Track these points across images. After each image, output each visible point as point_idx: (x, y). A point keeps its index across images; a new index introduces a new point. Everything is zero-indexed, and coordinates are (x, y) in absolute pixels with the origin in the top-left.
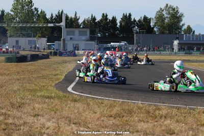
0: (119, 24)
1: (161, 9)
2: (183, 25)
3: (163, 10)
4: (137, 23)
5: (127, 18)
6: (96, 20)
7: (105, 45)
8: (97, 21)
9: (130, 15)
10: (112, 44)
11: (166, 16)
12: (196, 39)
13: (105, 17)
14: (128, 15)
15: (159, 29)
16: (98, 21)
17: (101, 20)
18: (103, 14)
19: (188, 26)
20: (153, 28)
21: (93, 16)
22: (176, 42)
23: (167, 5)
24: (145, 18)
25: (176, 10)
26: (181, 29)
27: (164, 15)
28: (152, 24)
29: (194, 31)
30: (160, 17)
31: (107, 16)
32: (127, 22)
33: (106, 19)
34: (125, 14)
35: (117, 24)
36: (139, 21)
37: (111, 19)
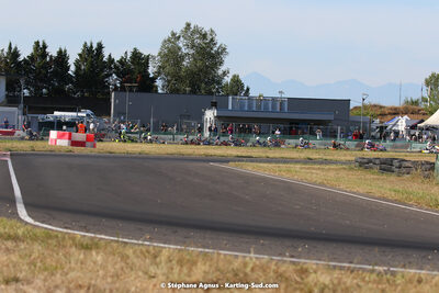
0: (73, 68)
1: (173, 34)
2: (225, 74)
3: (179, 37)
4: (116, 67)
5: (93, 54)
6: (18, 55)
7: (40, 117)
8: (21, 58)
9: (100, 47)
10: (56, 113)
11: (184, 50)
12: (259, 107)
13: (40, 49)
14: (95, 46)
15: (169, 81)
16: (25, 60)
17: (32, 58)
18: (37, 43)
19: (234, 76)
20: (154, 79)
21: (13, 47)
22: (210, 115)
23: (188, 25)
24: (136, 55)
25: (209, 37)
26: (219, 83)
27: (180, 49)
28: (152, 70)
29: (248, 89)
30: (171, 55)
31: (45, 47)
32: (92, 63)
33: (44, 55)
34: (89, 45)
35: (68, 68)
36: (120, 62)
37: (55, 54)
